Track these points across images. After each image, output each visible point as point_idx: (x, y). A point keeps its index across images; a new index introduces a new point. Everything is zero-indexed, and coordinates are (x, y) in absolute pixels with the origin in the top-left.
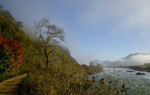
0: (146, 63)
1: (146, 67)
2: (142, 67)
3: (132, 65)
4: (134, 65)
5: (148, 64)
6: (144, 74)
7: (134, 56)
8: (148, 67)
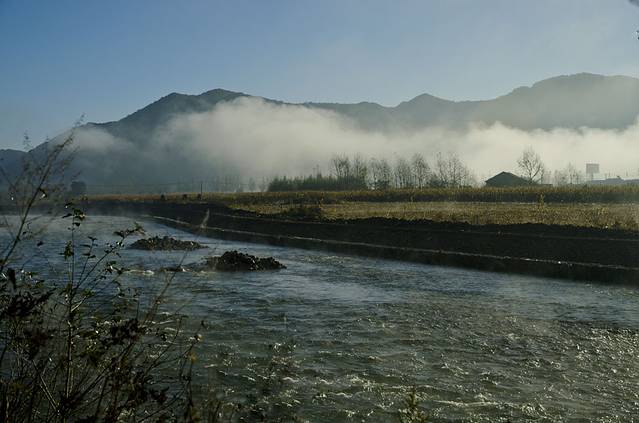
0: (281, 178)
1: (286, 208)
2: (253, 208)
3: (173, 192)
4: (193, 193)
5: (297, 181)
6: (271, 265)
7: (195, 120)
8: (302, 212)
